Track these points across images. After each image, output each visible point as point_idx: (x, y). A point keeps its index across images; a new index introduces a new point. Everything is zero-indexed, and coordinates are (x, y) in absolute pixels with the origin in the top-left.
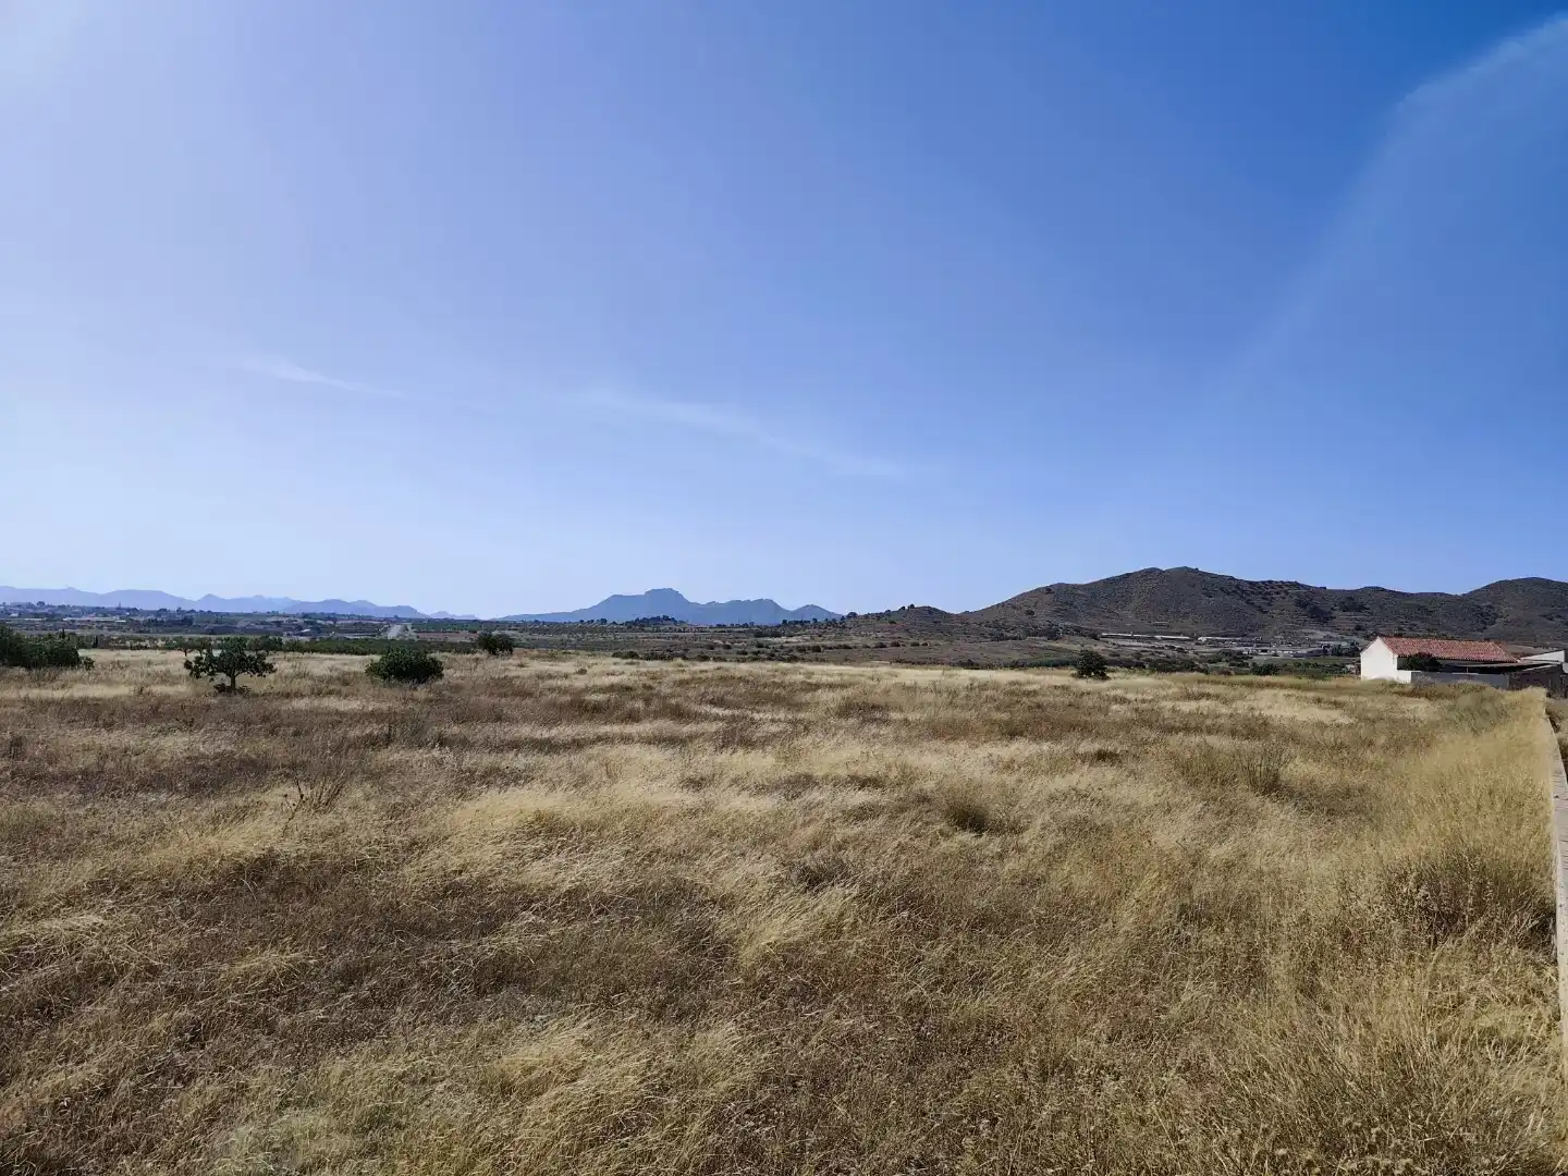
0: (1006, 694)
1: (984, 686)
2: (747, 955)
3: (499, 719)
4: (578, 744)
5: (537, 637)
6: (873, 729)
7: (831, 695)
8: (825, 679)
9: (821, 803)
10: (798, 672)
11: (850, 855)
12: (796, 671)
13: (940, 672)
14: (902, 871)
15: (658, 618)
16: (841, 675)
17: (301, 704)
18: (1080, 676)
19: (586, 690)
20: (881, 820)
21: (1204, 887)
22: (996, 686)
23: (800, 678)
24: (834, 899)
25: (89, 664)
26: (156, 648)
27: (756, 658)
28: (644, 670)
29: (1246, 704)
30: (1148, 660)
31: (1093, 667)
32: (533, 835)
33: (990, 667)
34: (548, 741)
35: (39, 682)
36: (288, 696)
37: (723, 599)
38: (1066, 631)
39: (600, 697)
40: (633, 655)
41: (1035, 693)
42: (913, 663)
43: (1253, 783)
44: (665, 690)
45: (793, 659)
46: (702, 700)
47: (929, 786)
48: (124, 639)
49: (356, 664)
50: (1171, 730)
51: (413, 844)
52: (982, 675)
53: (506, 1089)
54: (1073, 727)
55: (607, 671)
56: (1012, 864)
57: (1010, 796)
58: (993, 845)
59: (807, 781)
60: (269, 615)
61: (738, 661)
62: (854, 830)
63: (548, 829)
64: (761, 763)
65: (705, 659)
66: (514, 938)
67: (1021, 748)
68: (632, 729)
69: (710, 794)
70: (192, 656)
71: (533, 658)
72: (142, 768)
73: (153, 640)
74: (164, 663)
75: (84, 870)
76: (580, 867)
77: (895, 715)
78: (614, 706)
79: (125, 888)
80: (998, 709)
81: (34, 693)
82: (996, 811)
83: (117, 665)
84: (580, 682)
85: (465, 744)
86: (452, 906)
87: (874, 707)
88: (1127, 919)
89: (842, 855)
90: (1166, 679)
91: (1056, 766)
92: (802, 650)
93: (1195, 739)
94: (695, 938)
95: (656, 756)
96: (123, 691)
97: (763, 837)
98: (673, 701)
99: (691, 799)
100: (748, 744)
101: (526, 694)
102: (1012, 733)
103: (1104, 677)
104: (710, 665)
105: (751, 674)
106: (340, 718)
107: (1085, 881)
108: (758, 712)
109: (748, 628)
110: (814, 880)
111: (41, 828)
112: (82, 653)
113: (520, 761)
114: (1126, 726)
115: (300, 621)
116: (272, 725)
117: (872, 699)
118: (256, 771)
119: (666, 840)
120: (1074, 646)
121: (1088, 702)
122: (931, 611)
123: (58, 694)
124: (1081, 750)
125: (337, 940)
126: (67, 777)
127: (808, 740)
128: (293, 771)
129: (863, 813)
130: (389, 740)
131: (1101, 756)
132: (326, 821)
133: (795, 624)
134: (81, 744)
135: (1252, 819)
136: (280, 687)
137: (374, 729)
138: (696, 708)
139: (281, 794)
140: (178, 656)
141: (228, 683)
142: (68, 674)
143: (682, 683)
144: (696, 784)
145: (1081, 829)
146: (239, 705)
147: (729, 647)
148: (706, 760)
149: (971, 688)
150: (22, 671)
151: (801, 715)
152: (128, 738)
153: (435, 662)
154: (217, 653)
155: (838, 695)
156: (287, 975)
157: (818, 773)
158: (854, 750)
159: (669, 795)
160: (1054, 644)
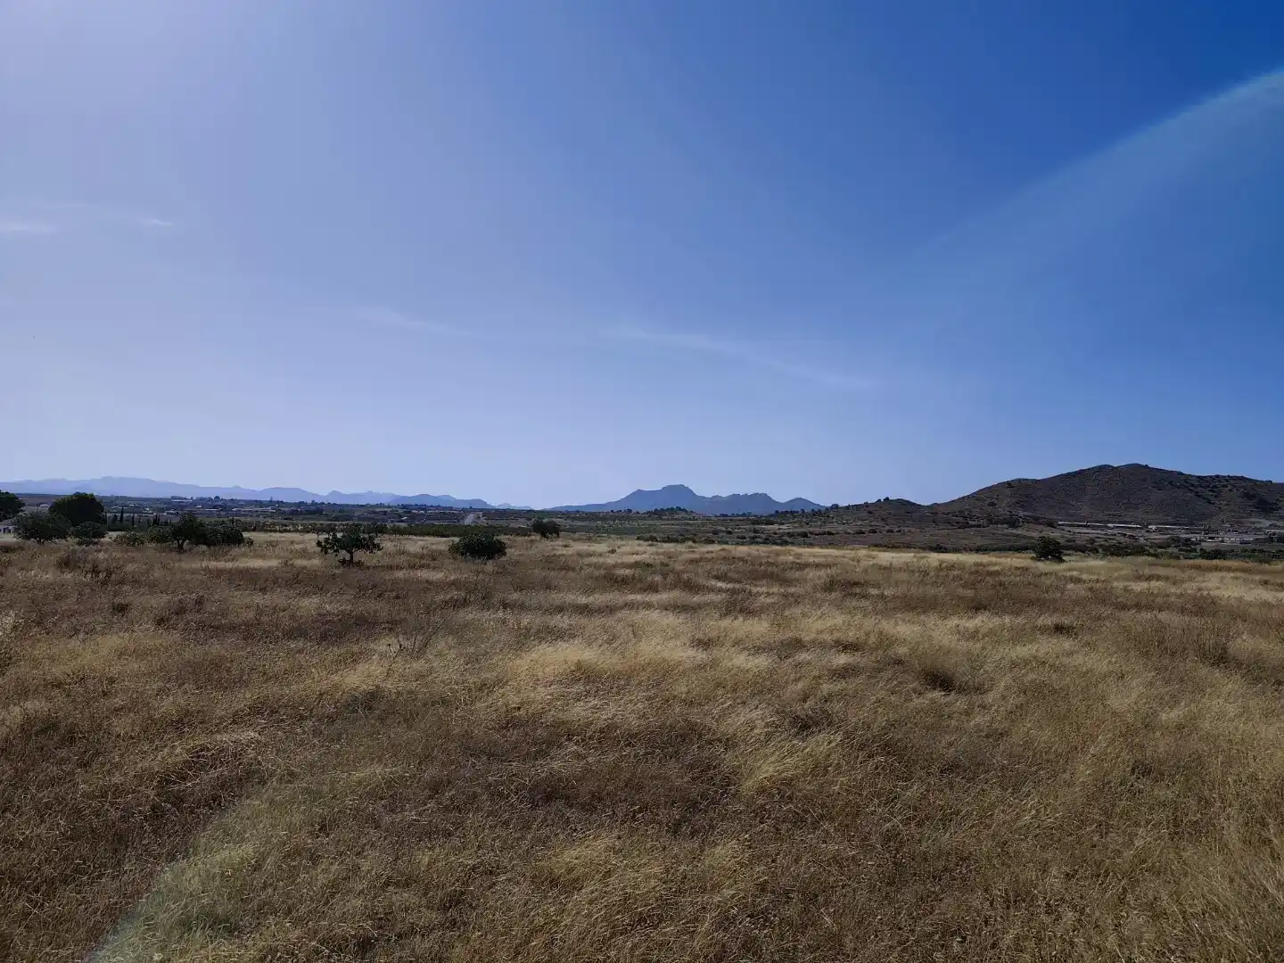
0: (971, 573)
1: (952, 567)
2: (748, 786)
3: (549, 587)
4: (611, 610)
5: (578, 523)
6: (854, 602)
7: (818, 573)
8: (811, 560)
9: (809, 663)
11: (837, 706)
12: (789, 552)
13: (913, 554)
14: (881, 721)
15: (672, 509)
16: (825, 556)
17: (400, 574)
18: (1038, 559)
19: (615, 566)
20: (861, 679)
21: (1161, 745)
22: (962, 567)
23: (791, 558)
24: (822, 743)
25: (251, 543)
26: (297, 531)
27: (753, 541)
28: (662, 550)
29: (1194, 585)
30: (1101, 546)
31: (1051, 551)
32: (575, 681)
33: (956, 551)
34: (586, 606)
35: (216, 557)
36: (390, 568)
37: (725, 493)
38: (1026, 520)
39: (628, 572)
40: (653, 539)
41: (997, 573)
42: (889, 547)
43: (1203, 655)
44: (679, 567)
45: (785, 543)
46: (709, 575)
47: (902, 651)
48: (274, 524)
49: (441, 544)
50: (1124, 607)
51: (482, 687)
52: (950, 557)
53: (554, 882)
54: (1031, 603)
55: (631, 551)
56: (979, 719)
57: (975, 661)
58: (961, 703)
59: (798, 644)
60: (377, 506)
61: (738, 544)
62: (840, 686)
63: (584, 675)
64: (759, 627)
65: (711, 542)
66: (560, 764)
67: (980, 621)
68: (654, 598)
69: (717, 652)
70: (323, 537)
71: (574, 540)
72: (286, 622)
73: (294, 525)
74: (302, 542)
75: (244, 698)
76: (612, 709)
77: (874, 592)
78: (639, 580)
79: (274, 712)
80: (964, 587)
81: (213, 564)
82: (962, 673)
83: (272, 544)
84: (611, 560)
85: (523, 607)
86: (514, 734)
87: (856, 584)
88: (1084, 772)
89: (827, 706)
90: (1117, 562)
91: (1018, 636)
92: (790, 535)
93: (1148, 616)
94: (704, 770)
95: (671, 619)
96: (274, 563)
97: (760, 688)
98: (685, 576)
99: (701, 656)
100: (748, 612)
102: (977, 607)
103: (1061, 561)
104: (716, 547)
105: (749, 555)
106: (429, 586)
107: (1045, 736)
108: (756, 586)
109: (746, 518)
110: (805, 726)
111: (216, 665)
112: (245, 535)
113: (565, 622)
114: (1081, 603)
115: (400, 511)
116: (380, 590)
117: (853, 577)
118: (365, 626)
119: (680, 689)
120: (1031, 533)
121: (1047, 581)
122: (904, 503)
123: (229, 565)
124: (1040, 622)
125: (427, 758)
126: (233, 628)
127: (797, 611)
128: (393, 626)
129: (845, 673)
130: (464, 603)
131: (1059, 629)
132: (419, 665)
133: (786, 514)
134: (244, 603)
135: (1201, 687)
136: (387, 561)
137: (455, 595)
138: (702, 581)
139: (386, 644)
140: (312, 537)
141: (348, 558)
142: (236, 551)
143: (692, 561)
144: (705, 644)
145: (1038, 692)
146: (355, 575)
147: (730, 533)
148: (714, 624)
149: (940, 568)
150: (204, 548)
151: (792, 590)
152: (276, 598)
153: (500, 542)
154: (339, 535)
155: (822, 573)
156: (389, 783)
157: (806, 638)
158: (839, 619)
159: (683, 654)
160: (1014, 531)
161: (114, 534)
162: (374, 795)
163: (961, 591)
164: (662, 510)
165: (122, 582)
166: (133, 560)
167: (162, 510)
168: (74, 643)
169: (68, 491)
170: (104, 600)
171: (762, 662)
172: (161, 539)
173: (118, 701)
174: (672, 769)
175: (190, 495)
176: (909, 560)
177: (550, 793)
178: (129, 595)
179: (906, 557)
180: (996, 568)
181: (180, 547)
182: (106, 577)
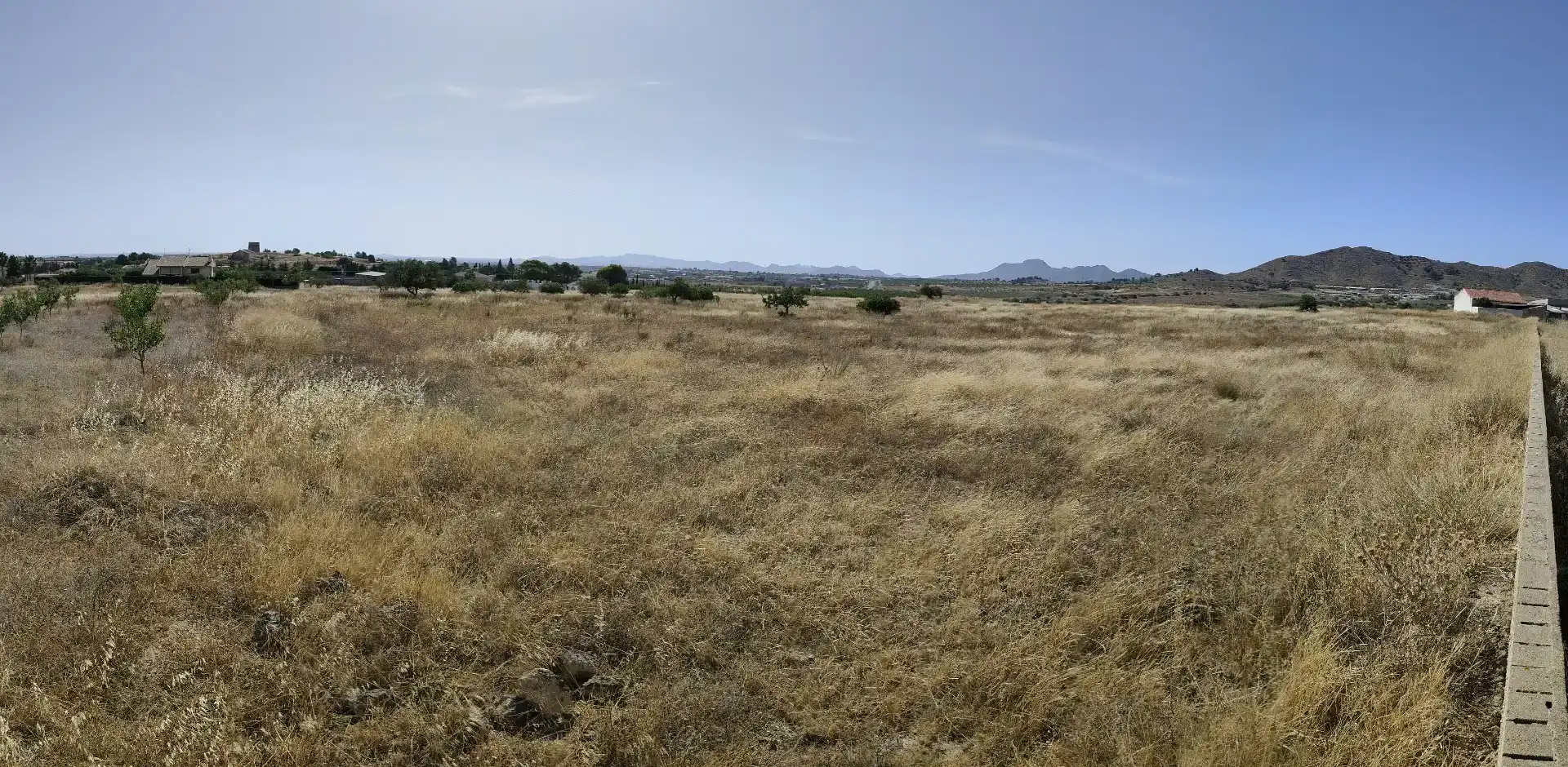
0: (1256, 322)
1: (1241, 318)
2: (1087, 467)
3: (935, 334)
4: (983, 350)
5: (956, 288)
6: (1170, 343)
7: (1143, 323)
8: (1138, 314)
9: (1134, 384)
10: (1122, 310)
11: (1154, 412)
12: (1119, 310)
13: (1213, 310)
14: (1185, 420)
15: (1031, 278)
16: (1150, 311)
17: (822, 323)
18: (1302, 310)
19: (986, 320)
20: (1173, 393)
21: (1365, 420)
22: (1249, 317)
23: (1123, 313)
24: (1142, 435)
25: (718, 299)
26: (748, 293)
27: (1094, 302)
28: (1023, 309)
29: (1393, 325)
30: (1341, 302)
31: (1309, 305)
32: (957, 397)
33: (1246, 306)
34: (964, 347)
35: (697, 308)
36: (815, 319)
37: (1071, 266)
38: (1294, 285)
39: (996, 325)
40: (1016, 301)
41: (1273, 321)
42: (1197, 305)
43: (1393, 365)
44: (1035, 321)
45: (1119, 302)
46: (1059, 326)
47: (1204, 374)
48: (733, 287)
49: (852, 302)
50: (1352, 339)
51: (886, 400)
52: (1242, 311)
53: (945, 524)
54: (1295, 340)
55: (997, 310)
56: (1253, 416)
57: (1253, 379)
58: (1241, 405)
59: (1125, 372)
60: (803, 275)
61: (1081, 303)
62: (1157, 399)
63: (966, 395)
64: (1098, 362)
65: (1059, 302)
66: (948, 450)
67: (1260, 353)
68: (1014, 342)
69: (1063, 380)
70: (766, 297)
71: (954, 301)
72: (746, 352)
73: (746, 288)
74: (752, 300)
75: (724, 397)
76: (984, 418)
77: (1186, 335)
78: (1007, 330)
79: (743, 407)
80: (1250, 331)
81: (695, 313)
82: (1243, 384)
83: (734, 301)
84: (983, 315)
85: (915, 347)
86: (912, 433)
87: (1171, 331)
88: (1319, 440)
89: (1148, 413)
90: (1351, 312)
91: (1283, 360)
92: (1125, 297)
93: (1364, 344)
94: (1054, 457)
95: (1031, 358)
96: (735, 313)
97: (1097, 402)
98: (1041, 327)
99: (1052, 381)
100: (1087, 351)
101: (948, 322)
102: (1257, 344)
103: (1315, 310)
104: (1064, 306)
105: (1091, 311)
106: (842, 331)
107: (1297, 423)
108: (1096, 334)
109: (1089, 284)
110: (1129, 426)
111: (704, 375)
112: (714, 294)
113: (948, 358)
114: (1327, 338)
115: (820, 279)
116: (808, 333)
117: (1170, 326)
118: (800, 356)
119: (1037, 404)
120: (1297, 293)
121: (1306, 325)
122: (1208, 273)
123: (705, 314)
124: (1302, 350)
125: (848, 444)
126: (713, 353)
127: (1127, 349)
128: (821, 357)
129: (1161, 390)
130: (871, 343)
131: (1311, 354)
132: (837, 383)
133: (1117, 282)
134: (718, 338)
135: (1389, 384)
136: (811, 314)
137: (863, 337)
138: (1053, 331)
139: (812, 369)
140: (758, 296)
141: (784, 311)
142: (708, 304)
143: (1047, 317)
144: (1055, 373)
145: (1297, 393)
146: (792, 323)
147: (1075, 296)
148: (1061, 360)
149: (1233, 319)
150: (688, 302)
151: (1123, 336)
152: (739, 336)
153: (896, 302)
154: (778, 295)
155: (1148, 323)
156: (824, 458)
157: (1132, 367)
158: (1157, 354)
159: (1038, 379)
160: (1286, 293)
161: (634, 291)
162: (813, 464)
163: (1249, 334)
164: (1024, 279)
165: (642, 321)
166: (646, 308)
167: (660, 277)
168: (621, 354)
169: (606, 264)
170: (632, 331)
171: (1101, 385)
172: (663, 295)
173: (649, 391)
174: (1032, 457)
175: (679, 267)
176: (1211, 314)
177: (943, 471)
178: (645, 328)
179: (1209, 311)
180: (1273, 318)
181: (674, 300)
182: (631, 316)
